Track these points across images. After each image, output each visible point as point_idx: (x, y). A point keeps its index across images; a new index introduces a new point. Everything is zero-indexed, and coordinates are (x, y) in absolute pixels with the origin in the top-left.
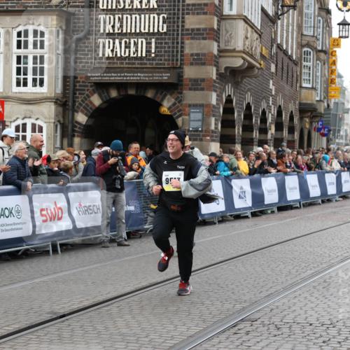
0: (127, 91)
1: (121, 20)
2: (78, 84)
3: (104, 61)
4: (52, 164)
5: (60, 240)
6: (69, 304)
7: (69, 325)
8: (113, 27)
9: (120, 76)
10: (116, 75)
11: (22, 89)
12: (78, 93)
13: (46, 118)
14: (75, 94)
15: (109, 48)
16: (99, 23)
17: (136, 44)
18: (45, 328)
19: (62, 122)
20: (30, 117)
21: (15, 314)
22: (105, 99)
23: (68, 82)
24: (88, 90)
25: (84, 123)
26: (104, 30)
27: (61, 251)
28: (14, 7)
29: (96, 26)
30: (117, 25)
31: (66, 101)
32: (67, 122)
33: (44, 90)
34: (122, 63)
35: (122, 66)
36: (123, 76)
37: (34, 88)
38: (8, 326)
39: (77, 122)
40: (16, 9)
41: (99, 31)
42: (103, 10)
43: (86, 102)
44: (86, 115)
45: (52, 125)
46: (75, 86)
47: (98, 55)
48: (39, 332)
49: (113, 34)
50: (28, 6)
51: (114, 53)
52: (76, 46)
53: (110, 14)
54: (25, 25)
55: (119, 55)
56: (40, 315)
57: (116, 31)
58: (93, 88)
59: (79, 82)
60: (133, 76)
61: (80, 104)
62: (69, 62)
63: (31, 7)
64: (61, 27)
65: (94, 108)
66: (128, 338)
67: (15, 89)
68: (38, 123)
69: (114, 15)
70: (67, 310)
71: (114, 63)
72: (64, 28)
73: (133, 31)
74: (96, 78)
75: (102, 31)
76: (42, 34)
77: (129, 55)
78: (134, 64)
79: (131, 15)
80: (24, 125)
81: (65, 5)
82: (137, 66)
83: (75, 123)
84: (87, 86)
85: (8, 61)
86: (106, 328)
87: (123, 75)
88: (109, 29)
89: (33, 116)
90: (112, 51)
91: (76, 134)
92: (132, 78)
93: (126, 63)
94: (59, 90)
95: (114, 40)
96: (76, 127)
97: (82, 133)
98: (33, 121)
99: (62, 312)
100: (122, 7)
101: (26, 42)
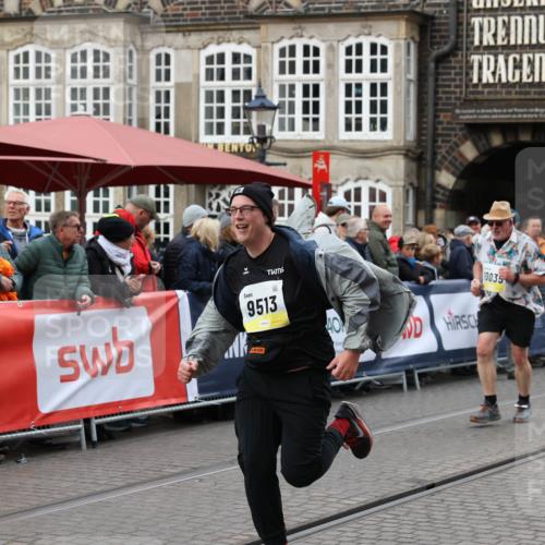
0: (517, 136)
1: (507, 26)
2: (440, 127)
3: (480, 89)
4: (404, 249)
5: (418, 369)
6: (440, 468)
7: (443, 501)
8: (495, 35)
9: (507, 113)
10: (500, 111)
11: (354, 135)
12: (440, 139)
13: (391, 179)
14: (435, 141)
15: (489, 68)
16: (473, 29)
17: (531, 63)
18: (405, 503)
19: (416, 184)
20: (366, 179)
21: (359, 481)
22: (483, 150)
23: (426, 123)
24: (455, 135)
25: (450, 187)
26: (481, 42)
27: (421, 385)
28: (340, 8)
29: (468, 36)
30: (501, 32)
31: (422, 153)
32: (423, 186)
33: (388, 136)
34: (509, 93)
35: (509, 97)
36: (513, 113)
37: (373, 133)
38: (348, 498)
39: (439, 186)
40: (344, 11)
41: (473, 42)
42: (479, 10)
43: (454, 154)
44: (453, 173)
45: (401, 189)
46: (435, 129)
47: (471, 80)
48: (397, 508)
49: (495, 47)
50: (361, 7)
51: (497, 77)
52: (437, 68)
53: (490, 16)
54: (358, 36)
55: (504, 80)
56: (396, 484)
57: (500, 42)
58: (464, 132)
59: (441, 123)
60: (527, 113)
61: (444, 157)
62: (427, 93)
63: (366, 7)
64: (413, 38)
65: (465, 164)
66: (536, 523)
67: (344, 135)
68: (380, 187)
69: (495, 17)
70: (436, 478)
71: (497, 93)
72: (417, 39)
73: (527, 42)
74: (468, 117)
75: (477, 43)
76: (384, 50)
77: (521, 79)
78: (528, 93)
79: (523, 16)
80: (358, 191)
81: (418, 4)
82: (532, 96)
83: (436, 187)
84: (453, 129)
85: (333, 91)
86: (501, 507)
87: (510, 111)
88: (488, 39)
89: (370, 176)
90: (494, 73)
91: (438, 204)
92: (525, 116)
93: (516, 93)
94: (411, 135)
95: (496, 56)
96: (438, 193)
97: (447, 202)
98: (371, 183)
99: (430, 479)
100: (508, 3)
101: (359, 63)
